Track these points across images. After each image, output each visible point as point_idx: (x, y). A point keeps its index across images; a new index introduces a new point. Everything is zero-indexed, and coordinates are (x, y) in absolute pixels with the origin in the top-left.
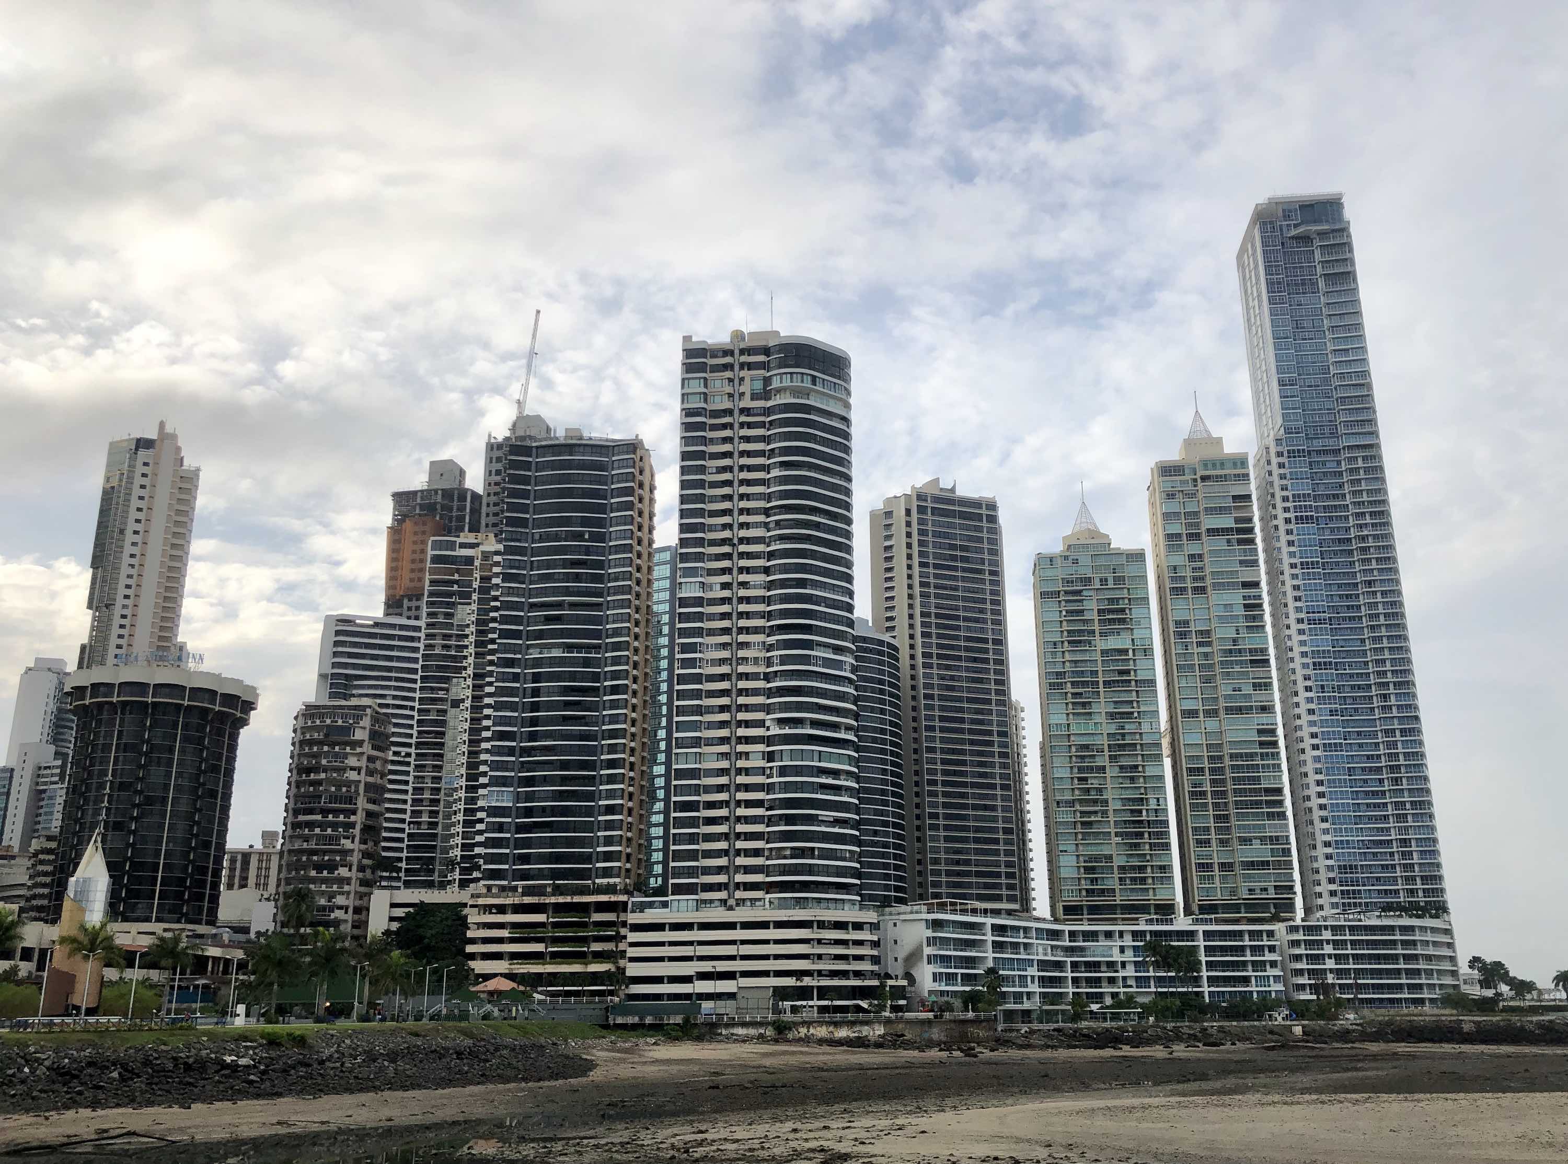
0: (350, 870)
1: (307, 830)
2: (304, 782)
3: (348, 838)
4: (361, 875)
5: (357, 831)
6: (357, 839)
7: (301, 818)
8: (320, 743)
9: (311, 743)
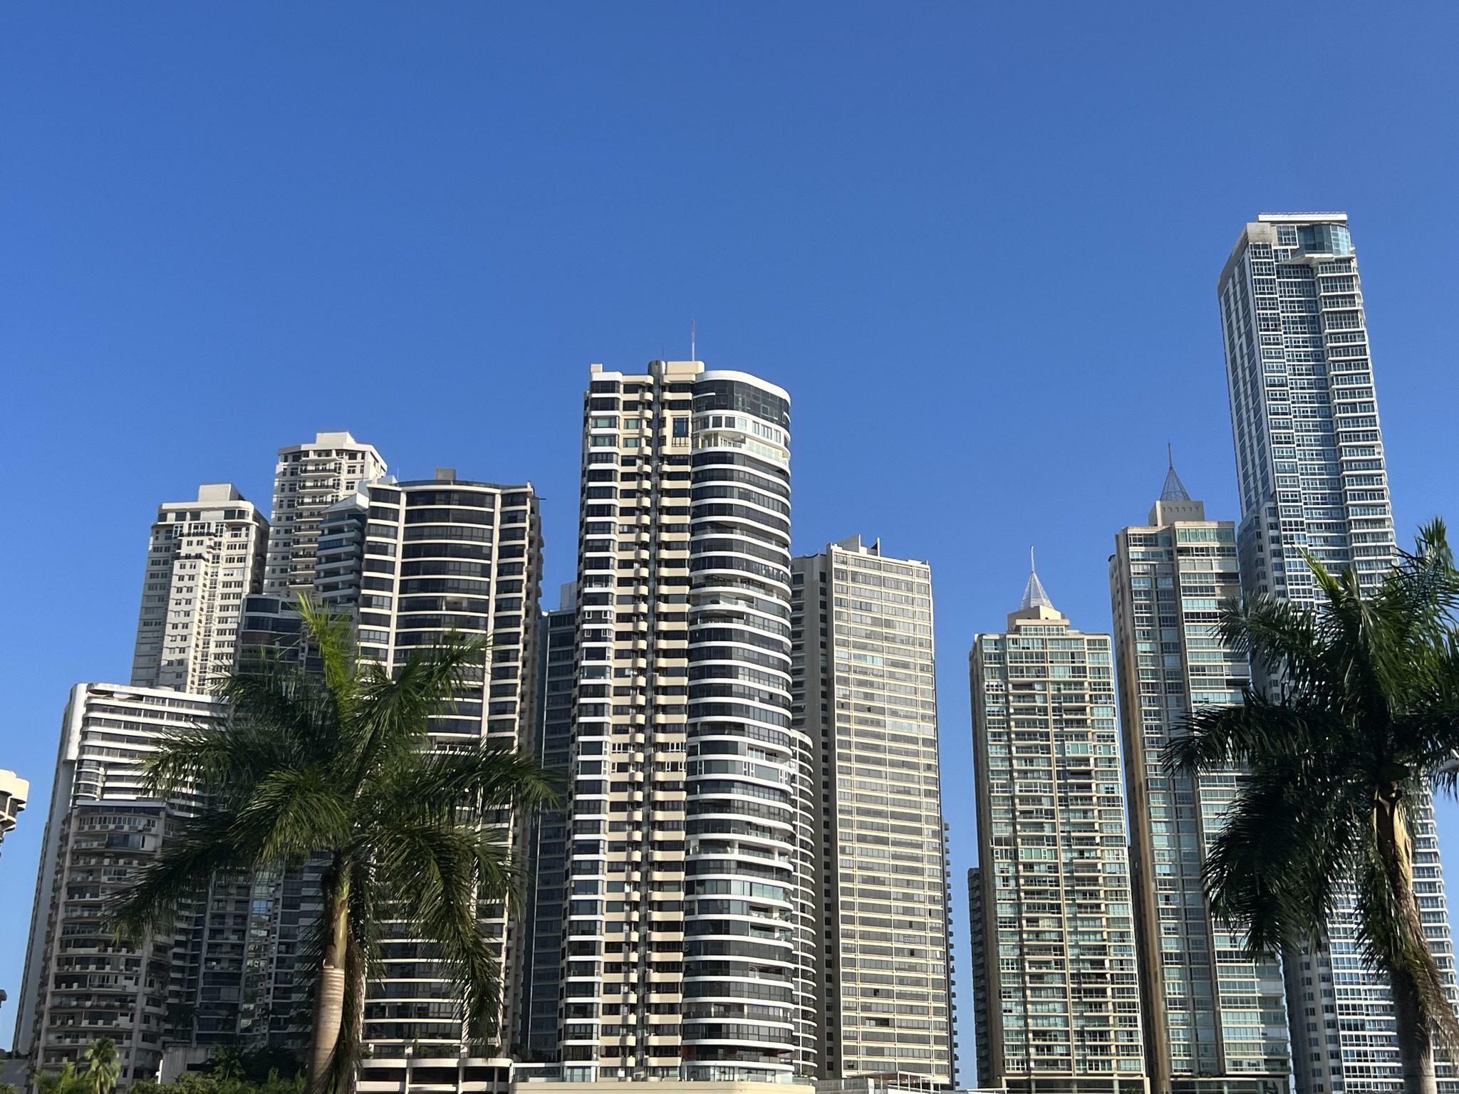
0: (131, 1020)
1: (78, 967)
2: (76, 905)
3: (131, 979)
4: (144, 1026)
5: (143, 969)
6: (142, 981)
7: (72, 951)
8: (101, 855)
9: (89, 853)
